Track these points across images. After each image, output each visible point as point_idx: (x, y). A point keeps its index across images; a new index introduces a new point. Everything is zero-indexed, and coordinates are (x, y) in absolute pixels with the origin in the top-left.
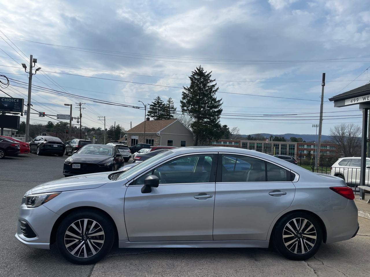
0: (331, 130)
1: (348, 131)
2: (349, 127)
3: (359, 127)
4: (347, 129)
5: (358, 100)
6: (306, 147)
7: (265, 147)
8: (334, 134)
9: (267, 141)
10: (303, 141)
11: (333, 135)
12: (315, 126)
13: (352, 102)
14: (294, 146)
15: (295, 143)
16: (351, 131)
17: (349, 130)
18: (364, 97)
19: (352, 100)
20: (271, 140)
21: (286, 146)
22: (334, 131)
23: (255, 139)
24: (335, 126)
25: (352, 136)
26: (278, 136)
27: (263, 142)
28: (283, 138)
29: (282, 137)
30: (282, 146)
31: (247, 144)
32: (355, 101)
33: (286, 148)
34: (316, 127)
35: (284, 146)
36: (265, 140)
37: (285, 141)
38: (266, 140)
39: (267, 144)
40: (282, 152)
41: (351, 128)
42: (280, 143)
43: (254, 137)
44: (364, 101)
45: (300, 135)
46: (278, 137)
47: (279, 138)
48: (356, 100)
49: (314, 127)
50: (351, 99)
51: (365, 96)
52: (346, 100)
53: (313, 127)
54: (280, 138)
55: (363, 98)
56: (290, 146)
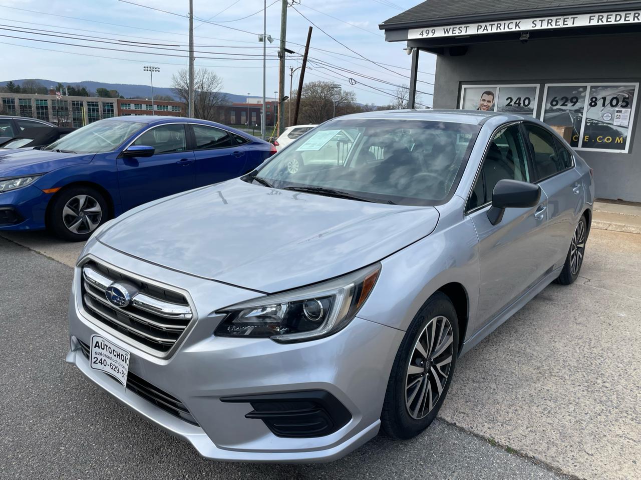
0: (174, 79)
1: (199, 81)
2: (201, 74)
3: (214, 74)
4: (198, 77)
5: (434, 33)
6: (132, 107)
7: (54, 108)
8: (179, 85)
9: (59, 96)
10: (120, 95)
11: (177, 87)
12: (149, 69)
13: (422, 35)
14: (112, 106)
15: (114, 101)
16: (204, 80)
17: (202, 79)
18: (446, 27)
19: (422, 32)
20: (64, 94)
21: (97, 106)
22: (179, 80)
23: (25, 91)
24: (180, 71)
25: (205, 90)
26: (72, 86)
27: (49, 97)
28: (84, 89)
29: (81, 88)
30: (89, 105)
31: (13, 102)
32: (428, 33)
33: (97, 110)
34: (150, 71)
35: (93, 105)
36: (55, 94)
37: (89, 96)
38: (57, 93)
39: (58, 101)
40: (90, 116)
41: (204, 76)
42: (85, 100)
43: (21, 87)
44: (447, 35)
45: (109, 84)
46: (73, 88)
47: (76, 90)
48: (430, 32)
49: (147, 70)
50: (421, 30)
51: (448, 27)
52: (410, 31)
53: (145, 70)
54: (79, 90)
55: (444, 29)
56: (104, 106)
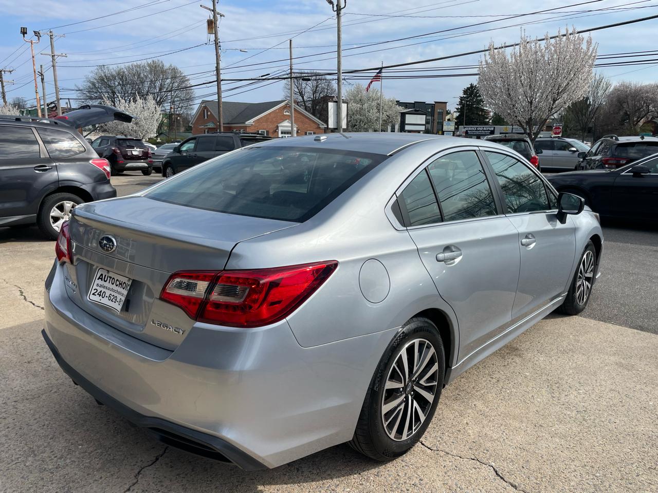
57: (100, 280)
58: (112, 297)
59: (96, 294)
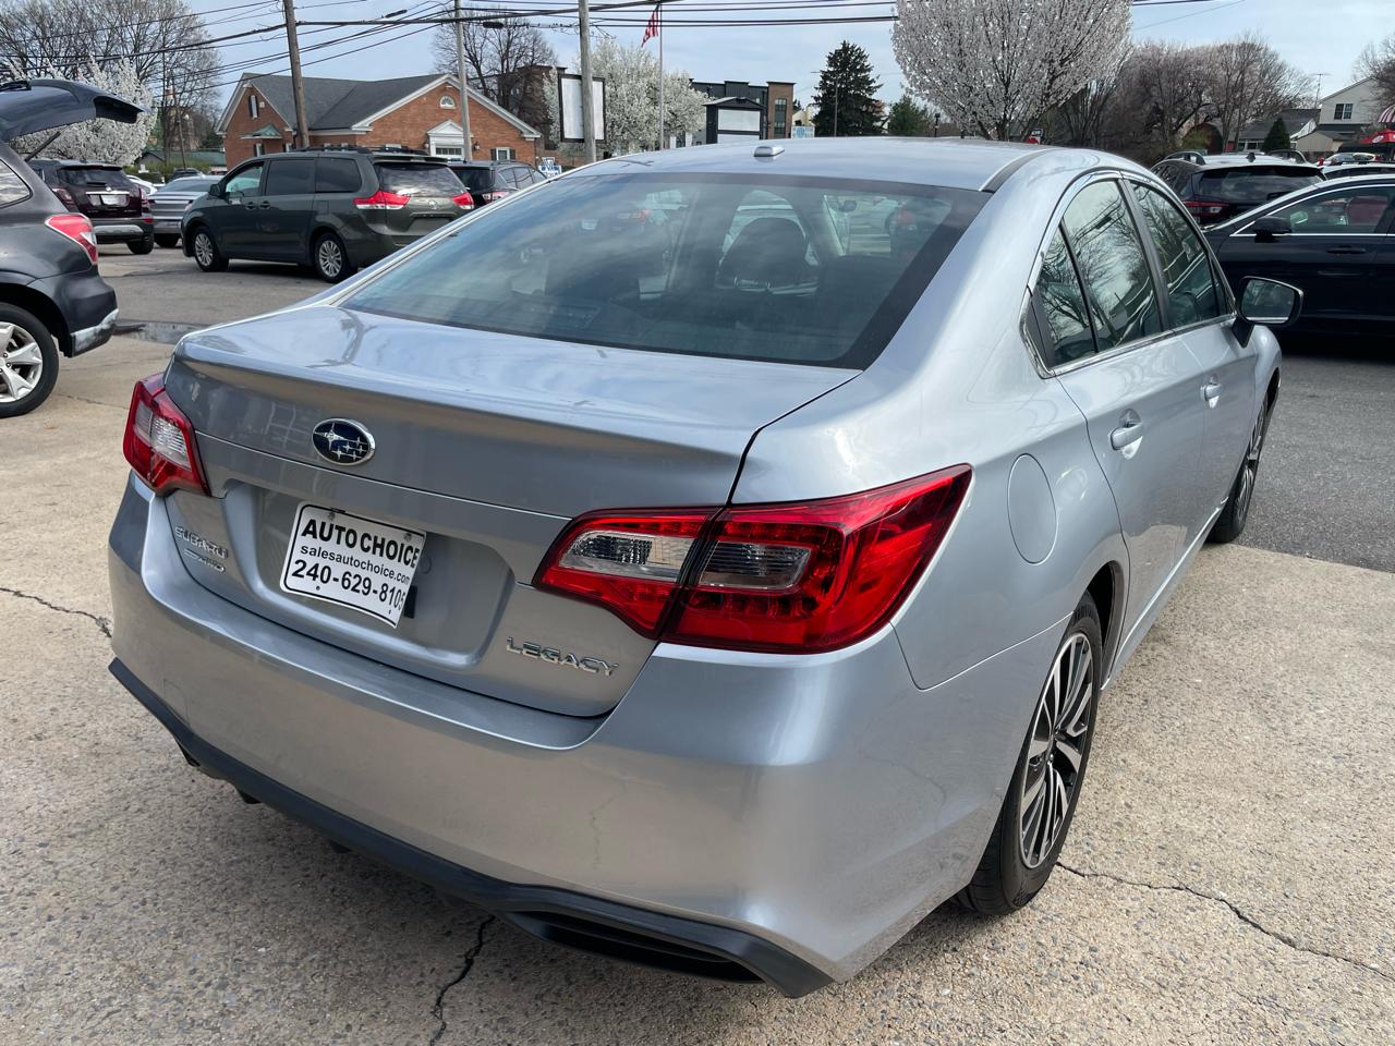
57: (309, 536)
58: (354, 582)
59: (303, 573)
